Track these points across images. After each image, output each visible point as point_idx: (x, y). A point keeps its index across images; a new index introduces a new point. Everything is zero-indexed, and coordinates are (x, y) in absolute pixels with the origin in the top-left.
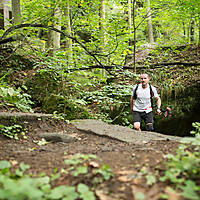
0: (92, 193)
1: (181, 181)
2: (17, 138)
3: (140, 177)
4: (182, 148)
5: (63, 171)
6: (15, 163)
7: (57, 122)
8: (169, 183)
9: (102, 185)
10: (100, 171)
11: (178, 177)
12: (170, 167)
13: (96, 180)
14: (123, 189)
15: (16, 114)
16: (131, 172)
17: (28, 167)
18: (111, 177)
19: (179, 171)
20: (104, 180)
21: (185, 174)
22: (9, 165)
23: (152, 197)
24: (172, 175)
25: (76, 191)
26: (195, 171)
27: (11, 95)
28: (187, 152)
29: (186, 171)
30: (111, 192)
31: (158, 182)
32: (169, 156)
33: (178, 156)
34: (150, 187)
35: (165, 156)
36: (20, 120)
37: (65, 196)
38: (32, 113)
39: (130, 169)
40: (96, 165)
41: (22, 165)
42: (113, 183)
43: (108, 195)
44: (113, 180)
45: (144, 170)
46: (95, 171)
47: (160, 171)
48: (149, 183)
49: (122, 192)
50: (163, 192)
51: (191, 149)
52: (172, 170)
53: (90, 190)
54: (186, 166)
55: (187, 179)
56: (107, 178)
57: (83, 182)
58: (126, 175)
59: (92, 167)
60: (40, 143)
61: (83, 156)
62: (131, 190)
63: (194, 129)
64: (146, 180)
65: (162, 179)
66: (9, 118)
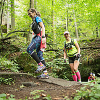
2: (10, 84)
5: (30, 98)
6: (8, 95)
7: (30, 77)
10: (46, 98)
12: (77, 95)
15: (10, 73)
17: (14, 96)
19: (81, 97)
22: (6, 96)
26: (87, 97)
27: (9, 64)
29: (84, 97)
35: (77, 91)
39: (60, 97)
40: (45, 95)
41: (11, 95)
45: (66, 97)
46: (44, 98)
52: (78, 97)
59: (43, 96)
60: (21, 87)
66: (7, 75)
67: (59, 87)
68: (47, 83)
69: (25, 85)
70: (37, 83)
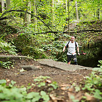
0: (48, 96)
1: (93, 89)
2: (9, 68)
3: (72, 88)
4: (93, 73)
5: (33, 85)
6: (8, 80)
7: (29, 60)
8: (87, 91)
9: (53, 92)
10: (52, 85)
11: (91, 88)
12: (87, 83)
13: (50, 89)
14: (63, 93)
15: (9, 56)
16: (67, 85)
17: (15, 82)
18: (57, 88)
19: (92, 85)
20: (54, 89)
21: (95, 86)
22: (6, 82)
23: (78, 97)
24: (88, 87)
25: (40, 95)
26: (100, 85)
28: (96, 75)
29: (95, 85)
30: (57, 95)
31: (81, 90)
32: (87, 77)
33: (91, 77)
34: (77, 93)
35: (85, 77)
36: (11, 59)
37: (34, 97)
38: (16, 55)
39: (67, 83)
40: (49, 82)
41: (12, 82)
42: (58, 91)
43: (56, 97)
44: (59, 89)
45: (74, 84)
46: (49, 85)
47: (82, 85)
48: (77, 90)
49: (63, 95)
50: (84, 95)
51: (98, 73)
52: (88, 84)
53: (47, 94)
54: (96, 82)
55: (96, 89)
56: (55, 88)
57: (43, 90)
58: (65, 87)
59: (48, 83)
60: (21, 71)
61: (43, 77)
62: (67, 94)
63: (99, 64)
64: (75, 89)
65: (83, 89)
66: (5, 58)
67: (62, 71)
68: (49, 66)
69: (25, 69)
70: (38, 67)
